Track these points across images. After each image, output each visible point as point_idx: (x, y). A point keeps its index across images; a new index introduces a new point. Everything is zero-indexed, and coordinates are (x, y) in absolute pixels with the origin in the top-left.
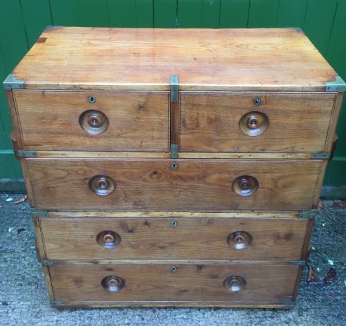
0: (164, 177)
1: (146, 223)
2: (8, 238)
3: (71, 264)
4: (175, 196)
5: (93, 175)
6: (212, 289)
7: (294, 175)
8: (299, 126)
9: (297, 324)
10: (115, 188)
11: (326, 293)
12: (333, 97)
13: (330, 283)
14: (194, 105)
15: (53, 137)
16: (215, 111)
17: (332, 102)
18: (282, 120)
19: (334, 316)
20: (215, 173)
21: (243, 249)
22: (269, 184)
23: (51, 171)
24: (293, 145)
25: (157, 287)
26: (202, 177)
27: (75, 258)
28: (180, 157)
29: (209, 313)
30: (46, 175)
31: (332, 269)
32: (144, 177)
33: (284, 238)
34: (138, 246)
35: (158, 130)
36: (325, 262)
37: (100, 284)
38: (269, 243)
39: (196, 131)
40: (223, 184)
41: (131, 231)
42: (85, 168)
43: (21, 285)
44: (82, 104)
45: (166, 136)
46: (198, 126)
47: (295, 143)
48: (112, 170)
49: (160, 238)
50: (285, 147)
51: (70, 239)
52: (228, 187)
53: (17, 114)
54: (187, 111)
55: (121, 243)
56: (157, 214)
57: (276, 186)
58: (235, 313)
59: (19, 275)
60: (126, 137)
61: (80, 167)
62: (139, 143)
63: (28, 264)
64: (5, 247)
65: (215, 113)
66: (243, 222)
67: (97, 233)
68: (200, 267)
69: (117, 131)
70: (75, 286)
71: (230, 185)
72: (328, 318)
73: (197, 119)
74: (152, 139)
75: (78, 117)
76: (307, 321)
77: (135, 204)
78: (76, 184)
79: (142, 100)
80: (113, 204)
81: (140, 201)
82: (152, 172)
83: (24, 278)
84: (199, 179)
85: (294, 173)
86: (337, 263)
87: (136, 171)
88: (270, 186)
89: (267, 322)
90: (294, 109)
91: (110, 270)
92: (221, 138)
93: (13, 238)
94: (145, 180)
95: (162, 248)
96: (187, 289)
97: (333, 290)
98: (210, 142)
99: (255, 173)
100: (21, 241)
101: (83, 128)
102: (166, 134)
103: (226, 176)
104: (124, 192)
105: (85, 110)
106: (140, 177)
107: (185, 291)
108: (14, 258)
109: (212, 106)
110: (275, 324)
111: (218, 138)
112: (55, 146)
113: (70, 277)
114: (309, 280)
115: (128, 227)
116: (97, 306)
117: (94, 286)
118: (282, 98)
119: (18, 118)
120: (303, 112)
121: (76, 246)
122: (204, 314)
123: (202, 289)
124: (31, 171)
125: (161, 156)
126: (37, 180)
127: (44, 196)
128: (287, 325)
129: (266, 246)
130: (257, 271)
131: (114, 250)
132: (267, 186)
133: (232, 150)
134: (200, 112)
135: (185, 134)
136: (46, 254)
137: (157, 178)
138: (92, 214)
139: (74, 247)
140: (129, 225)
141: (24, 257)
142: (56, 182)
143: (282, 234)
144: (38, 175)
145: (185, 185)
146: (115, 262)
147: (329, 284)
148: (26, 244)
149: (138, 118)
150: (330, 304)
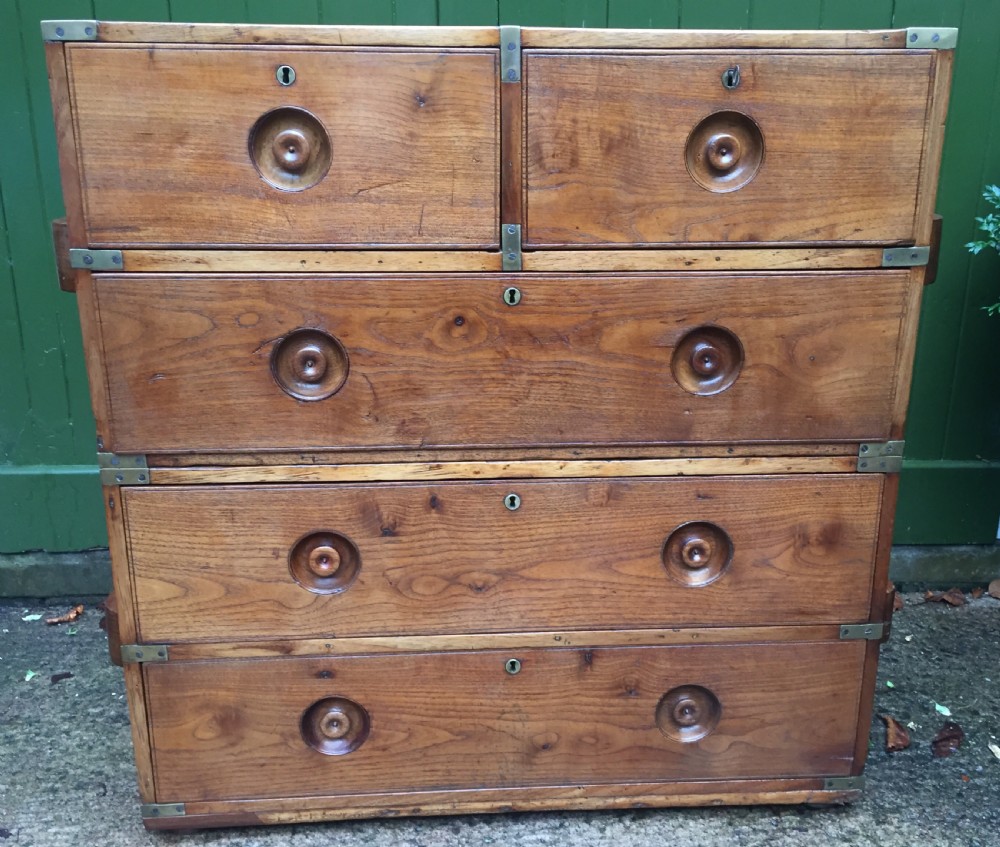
0: (484, 333)
1: (434, 503)
2: (22, 695)
3: (213, 658)
4: (515, 400)
5: (284, 330)
6: (624, 738)
7: (838, 322)
8: (844, 157)
9: (874, 842)
10: (347, 373)
11: (944, 771)
12: (927, 64)
13: (950, 751)
14: (563, 93)
15: (172, 200)
16: (622, 112)
17: (925, 79)
18: (799, 139)
19: (974, 819)
20: (623, 317)
21: (709, 586)
22: (771, 351)
23: (162, 318)
24: (832, 219)
25: (467, 736)
26: (589, 335)
27: (225, 631)
28: (529, 265)
29: (618, 827)
30: (149, 328)
31: (948, 724)
32: (427, 335)
33: (820, 543)
34: (410, 583)
35: (466, 176)
36: (927, 709)
37: (297, 729)
38: (779, 563)
39: (570, 177)
40: (647, 356)
41: (389, 532)
42: (262, 305)
43: (54, 791)
44: (259, 91)
45: (489, 196)
46: (574, 162)
47: (835, 212)
48: (339, 312)
49: (473, 555)
50: (809, 225)
51: (213, 562)
52: (660, 365)
53: (74, 122)
54: (545, 111)
55: (362, 576)
56: (464, 469)
57: (791, 360)
58: (692, 823)
59: (49, 770)
60: (379, 200)
61: (248, 302)
62: (416, 219)
63: (79, 746)
64: (13, 711)
65: (619, 118)
66: (705, 488)
67: (293, 541)
68: (588, 656)
69: (353, 180)
70: (222, 742)
71: (666, 357)
72: (960, 823)
73: (572, 137)
74: (452, 203)
75: (245, 134)
76: (902, 834)
77: (402, 429)
78: (234, 361)
79: (425, 76)
80: (340, 430)
81: (416, 420)
82: (450, 316)
83: (63, 776)
84: (582, 339)
85: (838, 313)
86: (961, 712)
87: (406, 314)
88: (774, 361)
89: (789, 840)
90: (830, 103)
91: (327, 674)
92: (640, 198)
93: (38, 693)
94: (430, 346)
95: (479, 589)
96: (554, 738)
97: (962, 765)
98: (608, 213)
99: (733, 315)
100: (61, 698)
101: (258, 170)
102: (489, 188)
103: (653, 327)
104: (372, 388)
105: (264, 109)
106: (418, 336)
107: (545, 747)
108: (37, 735)
109: (611, 96)
110: (813, 843)
111: (632, 199)
112: (177, 230)
113: (206, 706)
114: (890, 745)
115: (380, 519)
116: (285, 817)
117: (276, 738)
118: (795, 69)
119: (77, 136)
120: (853, 113)
121: (229, 590)
122: (602, 830)
123: (595, 735)
124: (105, 315)
125: (476, 262)
126: (121, 348)
127: (139, 404)
128: (846, 845)
129: (770, 573)
130: (750, 665)
131: (338, 602)
132: (766, 360)
133: (668, 240)
134: (581, 115)
135: (541, 187)
136: (137, 624)
137: (465, 337)
138: (279, 473)
139: (223, 591)
140: (385, 512)
141: (67, 733)
142: (179, 353)
143: (814, 530)
144: (127, 331)
145: (543, 359)
146: (341, 645)
147: (949, 753)
148: (75, 703)
149: (412, 135)
150: (960, 795)
